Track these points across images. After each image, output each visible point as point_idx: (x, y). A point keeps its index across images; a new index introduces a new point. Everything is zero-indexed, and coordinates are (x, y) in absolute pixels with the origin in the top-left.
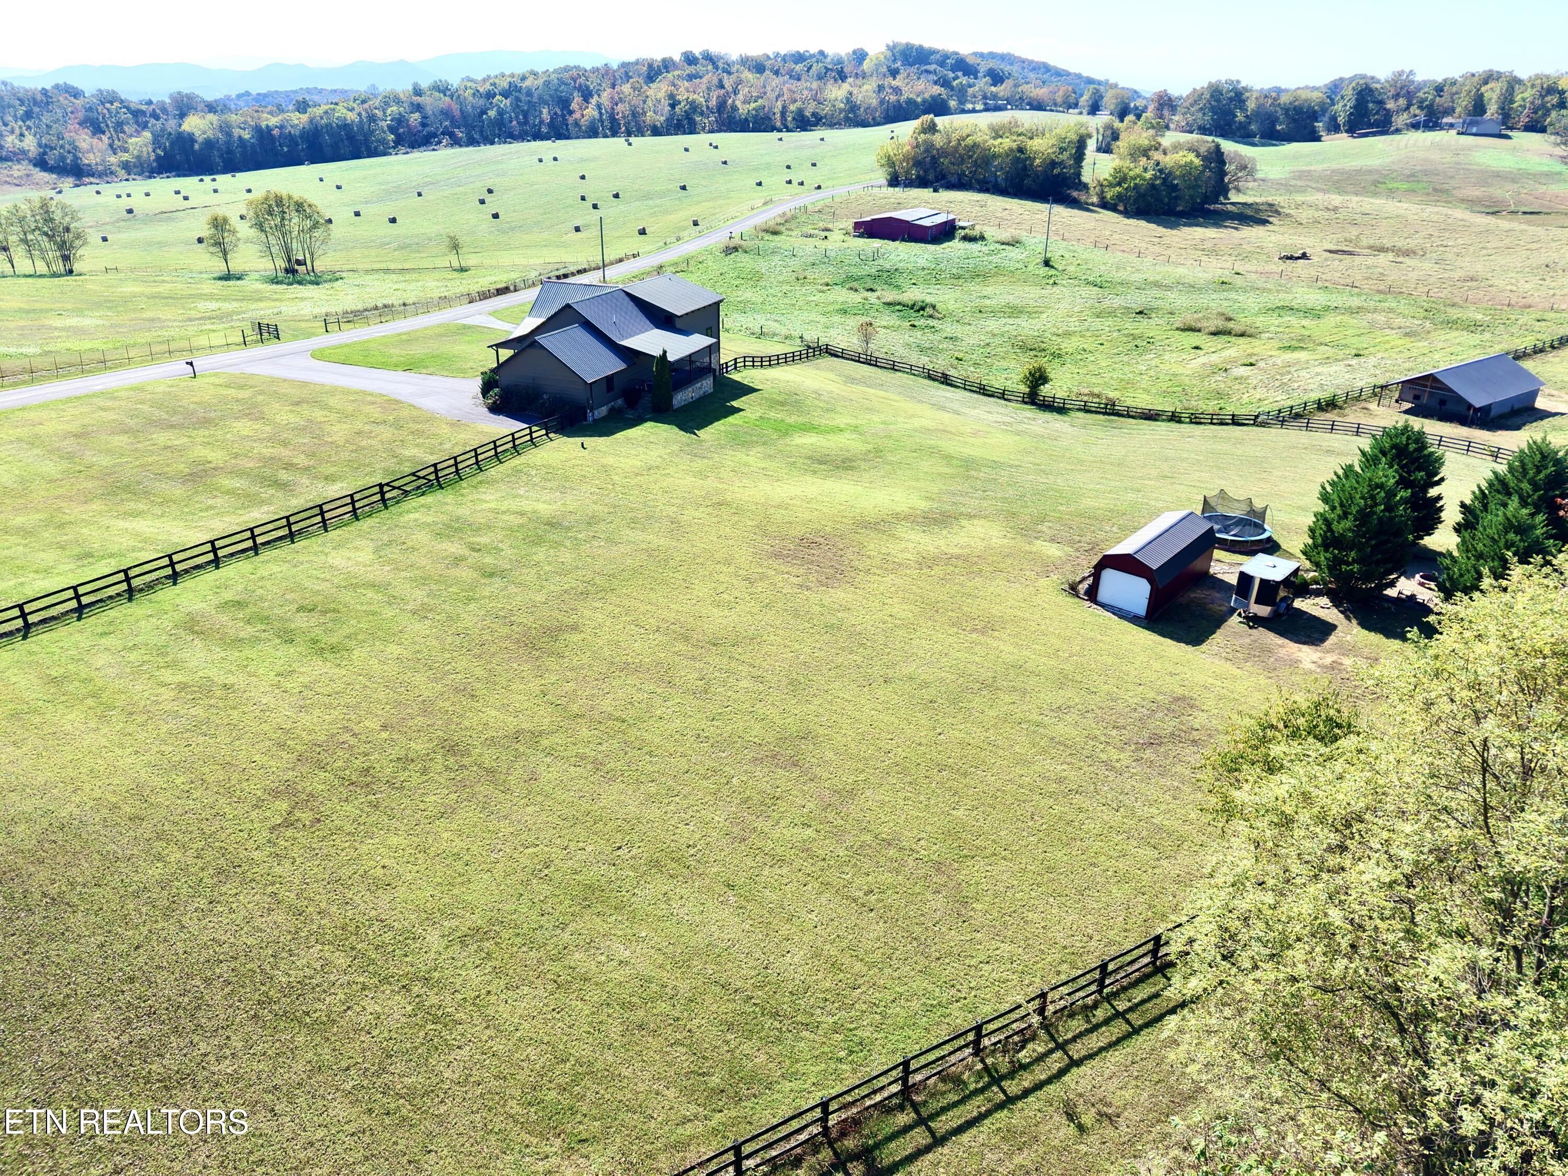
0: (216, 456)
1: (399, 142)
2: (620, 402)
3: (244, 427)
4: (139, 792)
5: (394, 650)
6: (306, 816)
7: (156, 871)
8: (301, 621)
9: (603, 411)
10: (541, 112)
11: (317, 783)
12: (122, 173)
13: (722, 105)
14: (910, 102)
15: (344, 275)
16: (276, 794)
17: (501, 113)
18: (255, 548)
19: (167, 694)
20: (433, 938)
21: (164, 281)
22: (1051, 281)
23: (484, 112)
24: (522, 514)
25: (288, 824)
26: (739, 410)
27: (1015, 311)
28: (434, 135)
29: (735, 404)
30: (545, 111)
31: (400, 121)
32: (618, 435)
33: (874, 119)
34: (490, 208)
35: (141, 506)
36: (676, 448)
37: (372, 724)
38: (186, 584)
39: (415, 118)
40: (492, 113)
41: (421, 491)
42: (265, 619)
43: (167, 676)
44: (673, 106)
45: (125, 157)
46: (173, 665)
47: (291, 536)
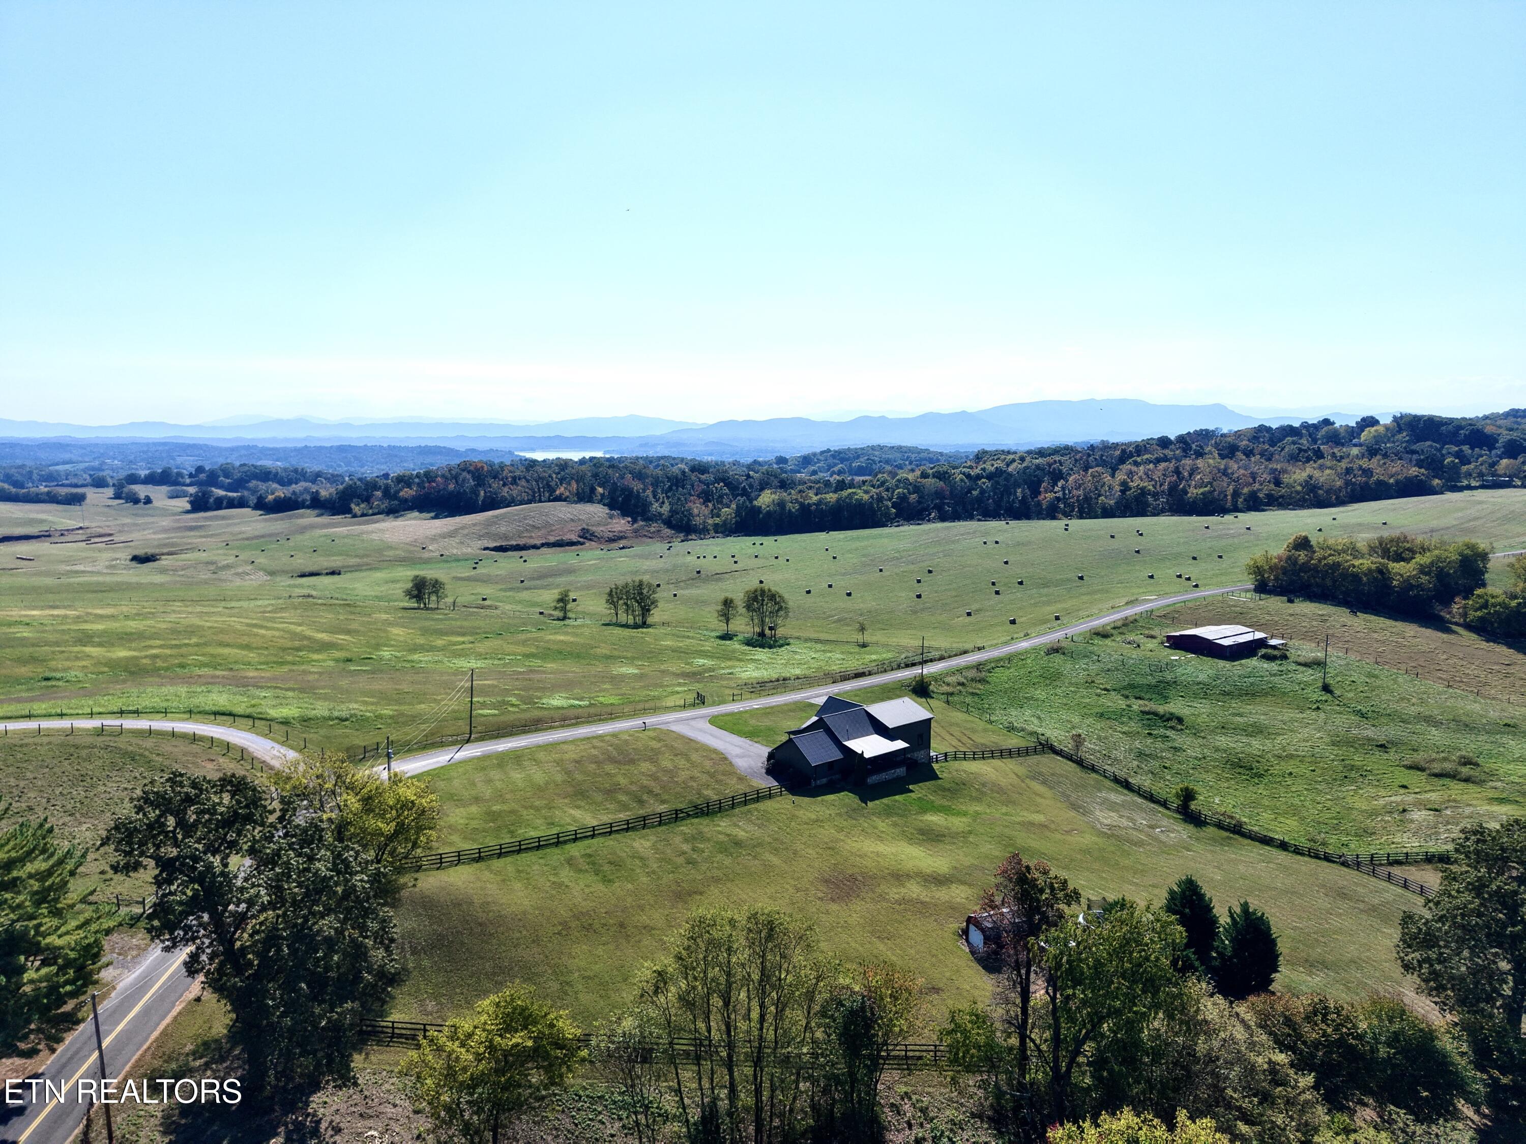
0: (623, 781)
1: (897, 515)
2: (838, 776)
3: (645, 766)
4: (524, 913)
5: (630, 886)
6: (564, 933)
7: (518, 935)
8: (606, 868)
9: (824, 781)
10: (1015, 492)
11: (573, 925)
12: (712, 533)
13: (1173, 488)
14: (1380, 483)
15: (791, 641)
16: (560, 924)
17: (983, 492)
18: (610, 833)
19: (548, 884)
20: (576, 975)
21: (688, 637)
22: (1315, 706)
23: (969, 491)
24: (728, 835)
25: (559, 933)
26: (911, 791)
27: (1257, 730)
28: (926, 509)
29: (911, 787)
30: (1019, 490)
31: (903, 498)
32: (819, 798)
33: (1337, 498)
34: (919, 589)
35: (583, 804)
36: (844, 810)
37: (603, 911)
38: (578, 843)
39: (913, 497)
40: (975, 493)
41: (696, 816)
42: (594, 864)
43: (552, 878)
44: (1123, 492)
45: (717, 520)
46: (556, 874)
47: (627, 830)
